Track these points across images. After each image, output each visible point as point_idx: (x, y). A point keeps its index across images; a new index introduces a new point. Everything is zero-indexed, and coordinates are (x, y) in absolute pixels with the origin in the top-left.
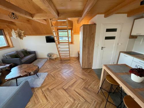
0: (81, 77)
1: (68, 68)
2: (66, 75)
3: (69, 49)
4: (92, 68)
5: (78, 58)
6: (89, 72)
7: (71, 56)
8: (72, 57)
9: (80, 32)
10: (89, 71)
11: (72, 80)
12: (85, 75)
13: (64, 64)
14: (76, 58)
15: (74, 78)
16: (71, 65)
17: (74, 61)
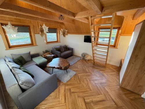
0: (113, 98)
1: (98, 76)
2: (94, 84)
3: (107, 54)
4: (142, 96)
5: (119, 69)
6: (132, 100)
7: (108, 62)
8: (109, 64)
9: (133, 33)
10: (131, 97)
11: (99, 96)
12: (122, 99)
13: (96, 70)
14: (114, 67)
15: (102, 94)
16: (105, 74)
17: (110, 71)
